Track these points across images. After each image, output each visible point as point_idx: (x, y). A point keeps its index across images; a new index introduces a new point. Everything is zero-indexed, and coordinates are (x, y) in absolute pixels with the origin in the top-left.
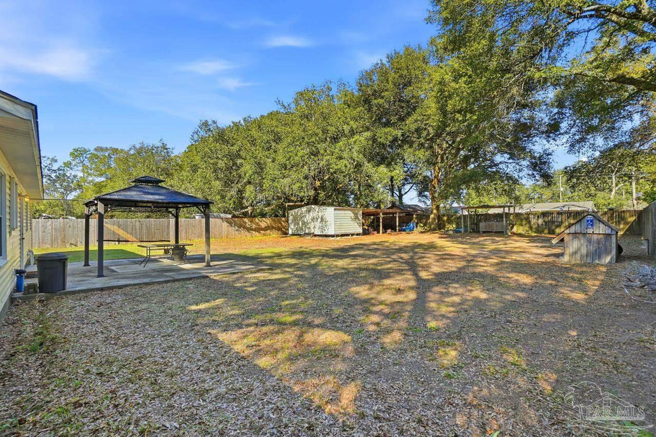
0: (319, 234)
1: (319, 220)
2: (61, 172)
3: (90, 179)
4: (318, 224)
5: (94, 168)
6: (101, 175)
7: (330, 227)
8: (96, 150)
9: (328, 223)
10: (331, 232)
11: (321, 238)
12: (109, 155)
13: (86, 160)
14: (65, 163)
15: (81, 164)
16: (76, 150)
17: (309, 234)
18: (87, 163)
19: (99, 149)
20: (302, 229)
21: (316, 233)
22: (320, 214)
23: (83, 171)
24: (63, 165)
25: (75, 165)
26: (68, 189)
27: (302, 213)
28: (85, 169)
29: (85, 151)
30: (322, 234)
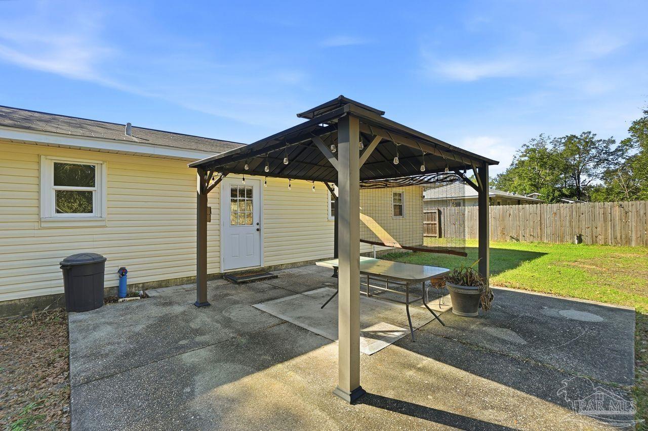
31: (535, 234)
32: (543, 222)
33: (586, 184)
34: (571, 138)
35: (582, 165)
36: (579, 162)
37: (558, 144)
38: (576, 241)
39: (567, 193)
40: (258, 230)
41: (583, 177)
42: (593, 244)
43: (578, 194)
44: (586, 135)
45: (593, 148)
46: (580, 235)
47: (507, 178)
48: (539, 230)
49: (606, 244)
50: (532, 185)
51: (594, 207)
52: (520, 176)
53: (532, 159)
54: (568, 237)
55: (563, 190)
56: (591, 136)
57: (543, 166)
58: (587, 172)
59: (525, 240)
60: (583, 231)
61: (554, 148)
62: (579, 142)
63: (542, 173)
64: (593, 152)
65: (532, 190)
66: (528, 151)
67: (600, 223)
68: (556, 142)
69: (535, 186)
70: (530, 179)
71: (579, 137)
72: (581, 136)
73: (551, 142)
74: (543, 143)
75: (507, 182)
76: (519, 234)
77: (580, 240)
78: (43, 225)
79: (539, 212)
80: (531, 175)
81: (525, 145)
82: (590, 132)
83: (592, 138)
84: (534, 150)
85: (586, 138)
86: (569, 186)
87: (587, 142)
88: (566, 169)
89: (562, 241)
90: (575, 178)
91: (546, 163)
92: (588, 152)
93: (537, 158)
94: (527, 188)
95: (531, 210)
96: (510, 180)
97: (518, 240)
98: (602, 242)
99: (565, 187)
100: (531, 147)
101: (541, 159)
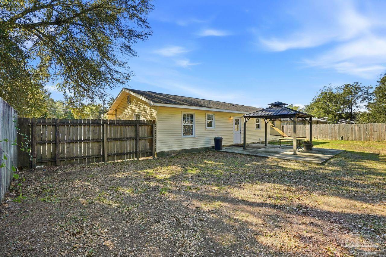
32: (328, 131)
33: (355, 111)
34: (347, 86)
35: (353, 101)
36: (352, 100)
37: (340, 89)
39: (344, 117)
40: (240, 132)
41: (354, 108)
42: (347, 140)
43: (351, 117)
44: (356, 84)
45: (360, 91)
46: (343, 137)
47: (310, 108)
48: (326, 135)
49: (352, 140)
50: (324, 112)
52: (318, 107)
53: (325, 98)
54: (338, 138)
55: (342, 115)
56: (359, 84)
57: (331, 101)
58: (356, 105)
59: (321, 139)
60: (344, 135)
61: (337, 91)
62: (352, 88)
63: (330, 105)
64: (360, 93)
65: (324, 115)
66: (322, 93)
67: (350, 132)
68: (338, 88)
69: (326, 112)
70: (324, 109)
71: (352, 85)
72: (353, 84)
73: (335, 88)
74: (331, 89)
75: (311, 110)
76: (318, 136)
77: (342, 139)
78: (206, 130)
79: (326, 127)
80: (324, 106)
81: (321, 90)
82: (358, 82)
83: (359, 86)
84: (326, 93)
85: (356, 86)
86: (346, 112)
87: (356, 88)
88: (345, 103)
89: (335, 139)
90: (349, 108)
91: (332, 100)
92: (357, 93)
93: (327, 97)
94: (322, 114)
95: (323, 127)
96: (312, 109)
97: (317, 139)
98: (351, 139)
99: (344, 113)
100: (324, 91)
101: (330, 98)
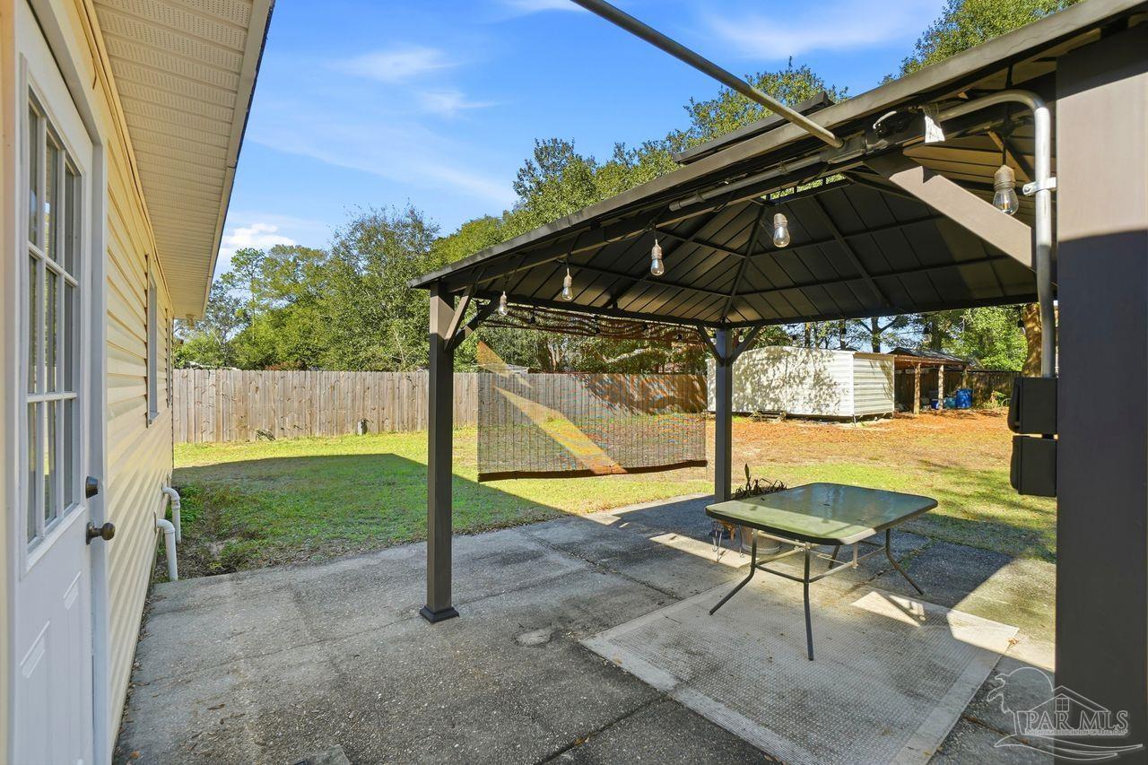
0: (809, 413)
1: (810, 381)
2: (217, 292)
3: (265, 302)
4: (805, 390)
5: (270, 283)
6: (281, 296)
7: (842, 398)
8: (273, 250)
9: (837, 390)
10: (847, 409)
11: (811, 424)
12: (295, 260)
13: (257, 270)
14: (223, 276)
15: (249, 278)
16: (240, 253)
17: (773, 414)
18: (258, 274)
19: (280, 249)
20: (753, 402)
21: (799, 411)
22: (811, 368)
23: (253, 289)
24: (221, 280)
25: (238, 280)
26: (226, 323)
27: (755, 366)
28: (256, 286)
29: (257, 254)
30: (817, 413)
31: (301, 424)
32: (314, 402)
38: (360, 431)
42: (379, 433)
46: (366, 421)
48: (308, 416)
51: (381, 378)
54: (350, 426)
59: (285, 436)
60: (368, 414)
67: (388, 402)
76: (273, 426)
77: (365, 430)
79: (308, 384)
89: (342, 432)
95: (296, 382)
97: (271, 437)
98: (388, 429)
